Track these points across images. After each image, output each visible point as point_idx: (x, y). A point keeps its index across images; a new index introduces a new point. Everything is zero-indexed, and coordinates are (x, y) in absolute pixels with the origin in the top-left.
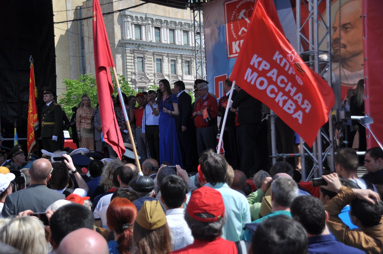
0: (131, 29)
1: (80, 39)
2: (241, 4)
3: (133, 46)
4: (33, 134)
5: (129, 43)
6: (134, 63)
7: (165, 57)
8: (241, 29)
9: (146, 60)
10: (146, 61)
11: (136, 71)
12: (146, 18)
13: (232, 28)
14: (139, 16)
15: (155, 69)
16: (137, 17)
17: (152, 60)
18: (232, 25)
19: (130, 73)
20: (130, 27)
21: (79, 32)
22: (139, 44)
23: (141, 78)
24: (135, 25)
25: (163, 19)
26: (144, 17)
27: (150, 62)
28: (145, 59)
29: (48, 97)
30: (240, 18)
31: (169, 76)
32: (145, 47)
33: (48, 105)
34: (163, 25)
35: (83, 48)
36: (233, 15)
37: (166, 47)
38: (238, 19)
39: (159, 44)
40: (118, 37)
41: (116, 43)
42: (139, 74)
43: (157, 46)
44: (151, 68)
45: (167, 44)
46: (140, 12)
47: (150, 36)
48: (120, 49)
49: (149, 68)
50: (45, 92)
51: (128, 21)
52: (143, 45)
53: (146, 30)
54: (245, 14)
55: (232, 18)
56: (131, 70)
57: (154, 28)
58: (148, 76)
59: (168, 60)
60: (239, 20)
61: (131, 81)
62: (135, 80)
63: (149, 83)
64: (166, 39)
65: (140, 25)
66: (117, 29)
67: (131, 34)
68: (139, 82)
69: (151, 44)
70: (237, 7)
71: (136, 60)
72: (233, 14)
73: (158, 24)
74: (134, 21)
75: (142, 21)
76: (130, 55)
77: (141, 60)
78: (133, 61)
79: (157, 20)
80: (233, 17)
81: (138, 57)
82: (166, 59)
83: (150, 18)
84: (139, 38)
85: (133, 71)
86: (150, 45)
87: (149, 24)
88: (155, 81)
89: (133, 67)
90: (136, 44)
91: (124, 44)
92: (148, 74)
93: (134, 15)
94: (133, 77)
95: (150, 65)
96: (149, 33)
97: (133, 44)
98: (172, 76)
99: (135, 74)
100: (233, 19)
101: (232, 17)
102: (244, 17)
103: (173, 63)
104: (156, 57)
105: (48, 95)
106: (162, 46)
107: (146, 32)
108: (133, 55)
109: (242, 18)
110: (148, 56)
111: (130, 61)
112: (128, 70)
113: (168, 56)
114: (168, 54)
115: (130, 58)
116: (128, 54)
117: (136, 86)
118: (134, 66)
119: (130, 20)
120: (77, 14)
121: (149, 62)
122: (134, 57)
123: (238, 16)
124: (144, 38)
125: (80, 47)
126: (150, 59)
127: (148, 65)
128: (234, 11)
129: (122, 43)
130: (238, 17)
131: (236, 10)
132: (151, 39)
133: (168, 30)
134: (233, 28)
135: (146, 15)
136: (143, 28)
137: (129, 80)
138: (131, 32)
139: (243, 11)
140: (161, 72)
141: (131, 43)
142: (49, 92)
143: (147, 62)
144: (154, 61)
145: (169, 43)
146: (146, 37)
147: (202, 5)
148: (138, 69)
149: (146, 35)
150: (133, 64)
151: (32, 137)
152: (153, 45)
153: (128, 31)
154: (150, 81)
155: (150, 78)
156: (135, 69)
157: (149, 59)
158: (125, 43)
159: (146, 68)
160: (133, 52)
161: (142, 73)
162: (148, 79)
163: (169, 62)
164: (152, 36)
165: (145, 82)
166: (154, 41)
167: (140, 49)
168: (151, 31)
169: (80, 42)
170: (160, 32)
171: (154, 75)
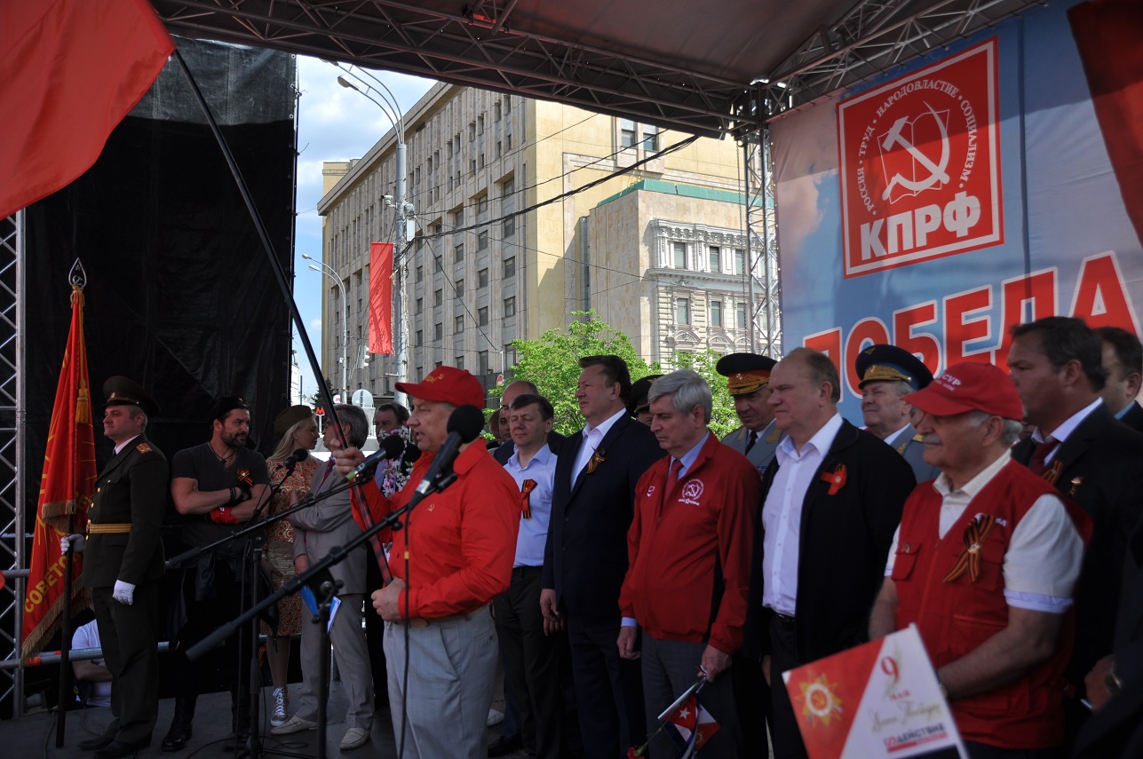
0: (667, 251)
1: (583, 269)
2: (894, 101)
3: (671, 280)
4: (59, 567)
5: (665, 275)
6: (672, 309)
7: (727, 298)
8: (889, 182)
9: (693, 304)
10: (693, 306)
11: (676, 323)
12: (695, 231)
13: (861, 180)
14: (682, 228)
15: (710, 319)
16: (678, 230)
17: (705, 303)
18: (861, 171)
19: (664, 327)
20: (667, 247)
21: (583, 259)
22: (682, 277)
23: (683, 336)
24: (675, 243)
25: (725, 233)
26: (691, 229)
27: (701, 308)
28: (692, 302)
29: (121, 418)
30: (888, 145)
31: (733, 332)
32: (692, 281)
33: (118, 450)
34: (724, 243)
35: (588, 285)
36: (865, 140)
37: (730, 281)
38: (883, 149)
39: (717, 277)
40: (645, 265)
41: (642, 274)
42: (679, 329)
43: (713, 280)
44: (702, 317)
45: (732, 275)
46: (685, 221)
47: (701, 261)
48: (648, 286)
49: (698, 318)
50: (113, 396)
51: (663, 237)
52: (688, 277)
53: (693, 252)
54: (905, 132)
55: (863, 149)
56: (666, 322)
57: (708, 249)
58: (696, 332)
59: (733, 303)
60: (885, 151)
61: (666, 341)
62: (673, 339)
63: (697, 344)
64: (729, 267)
65: (684, 244)
66: (644, 251)
67: (669, 259)
68: (680, 343)
69: (702, 276)
70: (881, 112)
71: (675, 303)
72: (867, 138)
73: (715, 241)
74: (673, 237)
75: (688, 236)
76: (664, 295)
77: (684, 303)
78: (670, 305)
79: (714, 234)
80: (865, 147)
81: (679, 299)
82: (729, 303)
83: (702, 231)
84: (682, 265)
85: (671, 322)
86: (702, 278)
87: (700, 242)
88: (710, 340)
89: (670, 317)
90: (676, 276)
91: (655, 275)
92: (697, 329)
93: (674, 227)
94: (670, 334)
95: (701, 313)
96: (699, 257)
97: (671, 276)
98: (740, 333)
99: (672, 328)
100: (864, 153)
101: (864, 145)
102: (903, 142)
103: (742, 309)
104: (711, 299)
105: (123, 409)
106: (722, 278)
107: (694, 256)
108: (670, 296)
109: (897, 146)
110: (698, 297)
111: (665, 305)
112: (661, 322)
113: (732, 297)
114: (733, 292)
115: (665, 300)
116: (661, 294)
117: (674, 350)
118: (672, 314)
119: (666, 235)
120: (580, 231)
121: (698, 308)
122: (672, 299)
123: (883, 140)
124: (691, 267)
125: (583, 284)
126: (700, 303)
127: (697, 313)
128: (869, 128)
129: (651, 275)
130: (881, 144)
131: (875, 121)
132: (704, 267)
133: (734, 252)
134: (863, 181)
135: (695, 227)
136: (690, 248)
137: (663, 338)
138: (668, 255)
139: (900, 123)
140: (720, 325)
141: (666, 274)
142: (127, 399)
143: (695, 308)
144: (708, 306)
145: (735, 273)
146: (694, 264)
147: (768, 121)
148: (678, 318)
149: (694, 260)
150: (670, 311)
151: (56, 580)
152: (707, 277)
153: (663, 254)
154: (699, 341)
155: (699, 335)
156: (673, 320)
157: (698, 303)
158: (657, 275)
159: (693, 318)
160: (670, 290)
161: (686, 326)
162: (696, 337)
163: (734, 308)
164: (704, 262)
165: (692, 343)
166: (709, 271)
167: (683, 284)
168: (704, 254)
169: (583, 275)
170: (718, 256)
171: (708, 329)
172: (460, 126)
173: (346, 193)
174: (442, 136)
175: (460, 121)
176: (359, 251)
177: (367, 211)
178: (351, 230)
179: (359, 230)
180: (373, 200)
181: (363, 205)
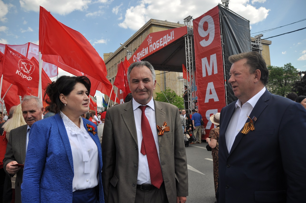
19: (181, 89)
40: (177, 76)
48: (178, 80)
66: (177, 73)
111: (182, 84)
137: (181, 91)
158: (180, 78)
172: (136, 46)
173: (110, 61)
174: (132, 48)
175: (136, 45)
176: (113, 73)
177: (115, 65)
178: (111, 69)
179: (113, 69)
180: (116, 62)
181: (114, 63)
